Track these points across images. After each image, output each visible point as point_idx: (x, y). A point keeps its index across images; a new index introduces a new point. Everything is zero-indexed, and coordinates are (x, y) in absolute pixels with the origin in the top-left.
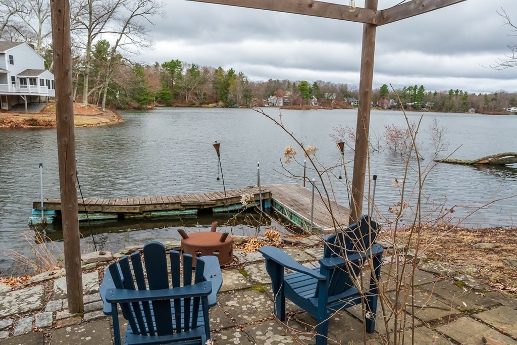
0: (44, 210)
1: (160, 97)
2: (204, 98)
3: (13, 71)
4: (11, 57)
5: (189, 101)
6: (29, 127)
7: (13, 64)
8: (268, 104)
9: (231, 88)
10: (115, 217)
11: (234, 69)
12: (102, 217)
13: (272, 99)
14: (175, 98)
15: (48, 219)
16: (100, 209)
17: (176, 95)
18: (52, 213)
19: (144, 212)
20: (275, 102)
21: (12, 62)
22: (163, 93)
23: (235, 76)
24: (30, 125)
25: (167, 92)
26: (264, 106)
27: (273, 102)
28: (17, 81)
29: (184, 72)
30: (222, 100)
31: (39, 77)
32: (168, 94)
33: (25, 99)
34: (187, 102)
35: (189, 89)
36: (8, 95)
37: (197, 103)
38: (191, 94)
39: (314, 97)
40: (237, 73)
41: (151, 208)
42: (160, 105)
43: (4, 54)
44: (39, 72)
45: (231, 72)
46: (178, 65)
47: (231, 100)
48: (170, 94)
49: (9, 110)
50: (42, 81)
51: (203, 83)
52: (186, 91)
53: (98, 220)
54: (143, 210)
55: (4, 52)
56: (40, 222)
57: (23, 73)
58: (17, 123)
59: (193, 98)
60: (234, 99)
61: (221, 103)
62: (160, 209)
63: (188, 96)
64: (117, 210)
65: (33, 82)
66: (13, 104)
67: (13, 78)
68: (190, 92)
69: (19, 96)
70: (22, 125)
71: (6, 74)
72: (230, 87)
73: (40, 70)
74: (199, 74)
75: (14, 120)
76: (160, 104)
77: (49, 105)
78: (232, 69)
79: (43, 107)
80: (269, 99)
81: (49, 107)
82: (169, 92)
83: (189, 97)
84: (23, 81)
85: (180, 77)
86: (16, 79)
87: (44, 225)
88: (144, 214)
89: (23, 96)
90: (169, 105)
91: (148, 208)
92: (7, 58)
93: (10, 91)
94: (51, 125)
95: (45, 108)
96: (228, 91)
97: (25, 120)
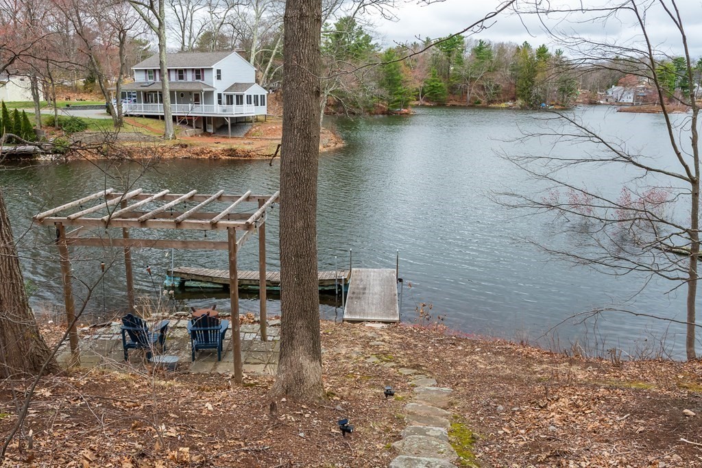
0: (174, 277)
1: (429, 91)
2: (494, 94)
3: (219, 87)
4: (219, 71)
5: (473, 98)
6: (227, 158)
7: (220, 79)
8: (607, 100)
9: (539, 77)
10: (221, 286)
11: (547, 46)
12: (212, 286)
13: (615, 91)
14: (451, 93)
15: (176, 283)
16: (210, 280)
17: (453, 89)
18: (179, 279)
19: (242, 285)
20: (619, 96)
21: (219, 77)
22: (433, 86)
23: (550, 55)
24: (228, 155)
25: (439, 84)
26: (600, 104)
27: (615, 97)
28: (224, 99)
29: (467, 54)
30: (523, 96)
31: (246, 93)
32: (440, 86)
33: (229, 122)
34: (469, 99)
35: (472, 80)
36: (213, 117)
37: (484, 102)
38: (475, 88)
39: (696, 85)
40: (552, 51)
41: (247, 282)
42: (427, 104)
43: (212, 69)
44: (248, 85)
45: (542, 51)
46: (459, 43)
47: (537, 97)
48: (442, 88)
49: (214, 133)
50: (249, 97)
51: (495, 70)
52: (468, 83)
53: (209, 288)
54: (241, 283)
55: (212, 67)
56: (171, 285)
57: (230, 89)
58: (216, 154)
59: (478, 94)
60: (542, 96)
61: (520, 102)
62: (254, 284)
63: (470, 90)
64: (222, 282)
65: (240, 100)
66: (218, 126)
67: (220, 96)
68: (474, 84)
69: (223, 118)
70: (221, 156)
71: (212, 92)
72: (536, 75)
73: (248, 84)
74: (490, 55)
75: (213, 150)
76: (427, 101)
77: (255, 127)
78: (544, 45)
79: (248, 130)
80: (610, 92)
81: (254, 129)
82: (442, 84)
83: (473, 92)
84: (230, 101)
85: (460, 62)
86: (222, 95)
87: (173, 288)
88: (243, 287)
89: (227, 118)
90: (440, 104)
91: (245, 282)
92: (214, 73)
93: (215, 112)
94: (250, 156)
95: (250, 130)
96: (533, 82)
97: (224, 150)
